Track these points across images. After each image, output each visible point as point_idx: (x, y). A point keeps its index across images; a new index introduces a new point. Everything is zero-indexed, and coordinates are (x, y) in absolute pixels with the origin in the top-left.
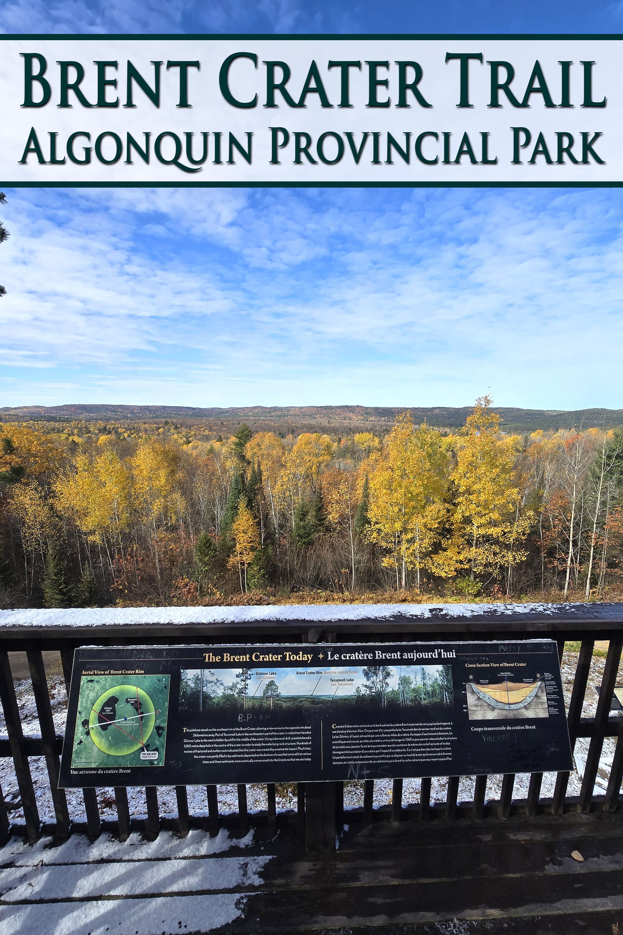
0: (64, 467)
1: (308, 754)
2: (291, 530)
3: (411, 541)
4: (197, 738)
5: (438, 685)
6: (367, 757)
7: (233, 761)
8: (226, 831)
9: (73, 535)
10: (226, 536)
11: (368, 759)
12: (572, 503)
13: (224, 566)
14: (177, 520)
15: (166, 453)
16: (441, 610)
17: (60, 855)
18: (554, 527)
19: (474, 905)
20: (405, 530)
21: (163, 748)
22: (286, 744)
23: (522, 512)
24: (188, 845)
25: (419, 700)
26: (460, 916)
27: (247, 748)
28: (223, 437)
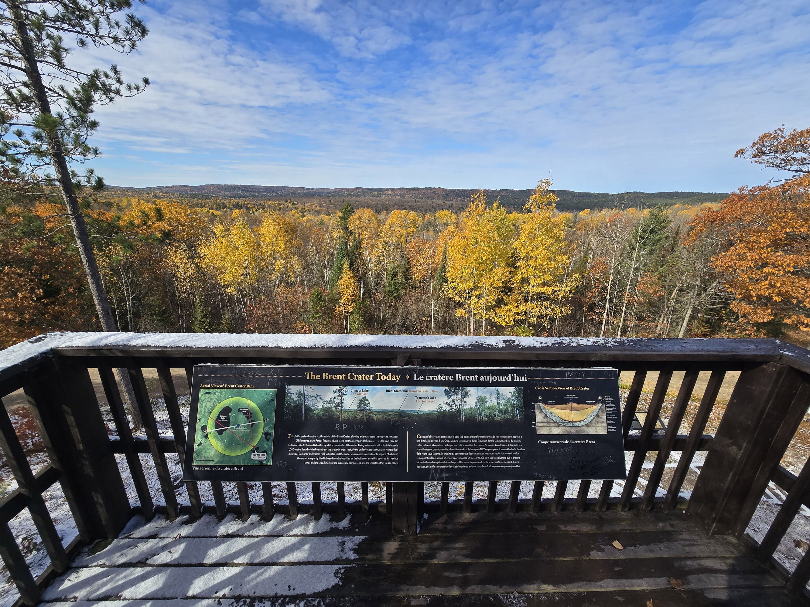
0: (207, 234)
1: (395, 459)
2: (384, 287)
3: (479, 297)
4: (299, 443)
5: (511, 404)
6: (446, 462)
7: (330, 463)
8: (328, 515)
9: (214, 288)
10: (333, 291)
11: (448, 465)
12: (611, 268)
13: (332, 313)
14: (295, 278)
15: (286, 224)
16: (514, 341)
17: (194, 530)
18: (595, 287)
19: (530, 581)
20: (475, 288)
21: (271, 450)
22: (376, 450)
23: (569, 275)
24: (297, 526)
25: (493, 416)
26: (519, 590)
27: (343, 452)
28: (331, 212)
